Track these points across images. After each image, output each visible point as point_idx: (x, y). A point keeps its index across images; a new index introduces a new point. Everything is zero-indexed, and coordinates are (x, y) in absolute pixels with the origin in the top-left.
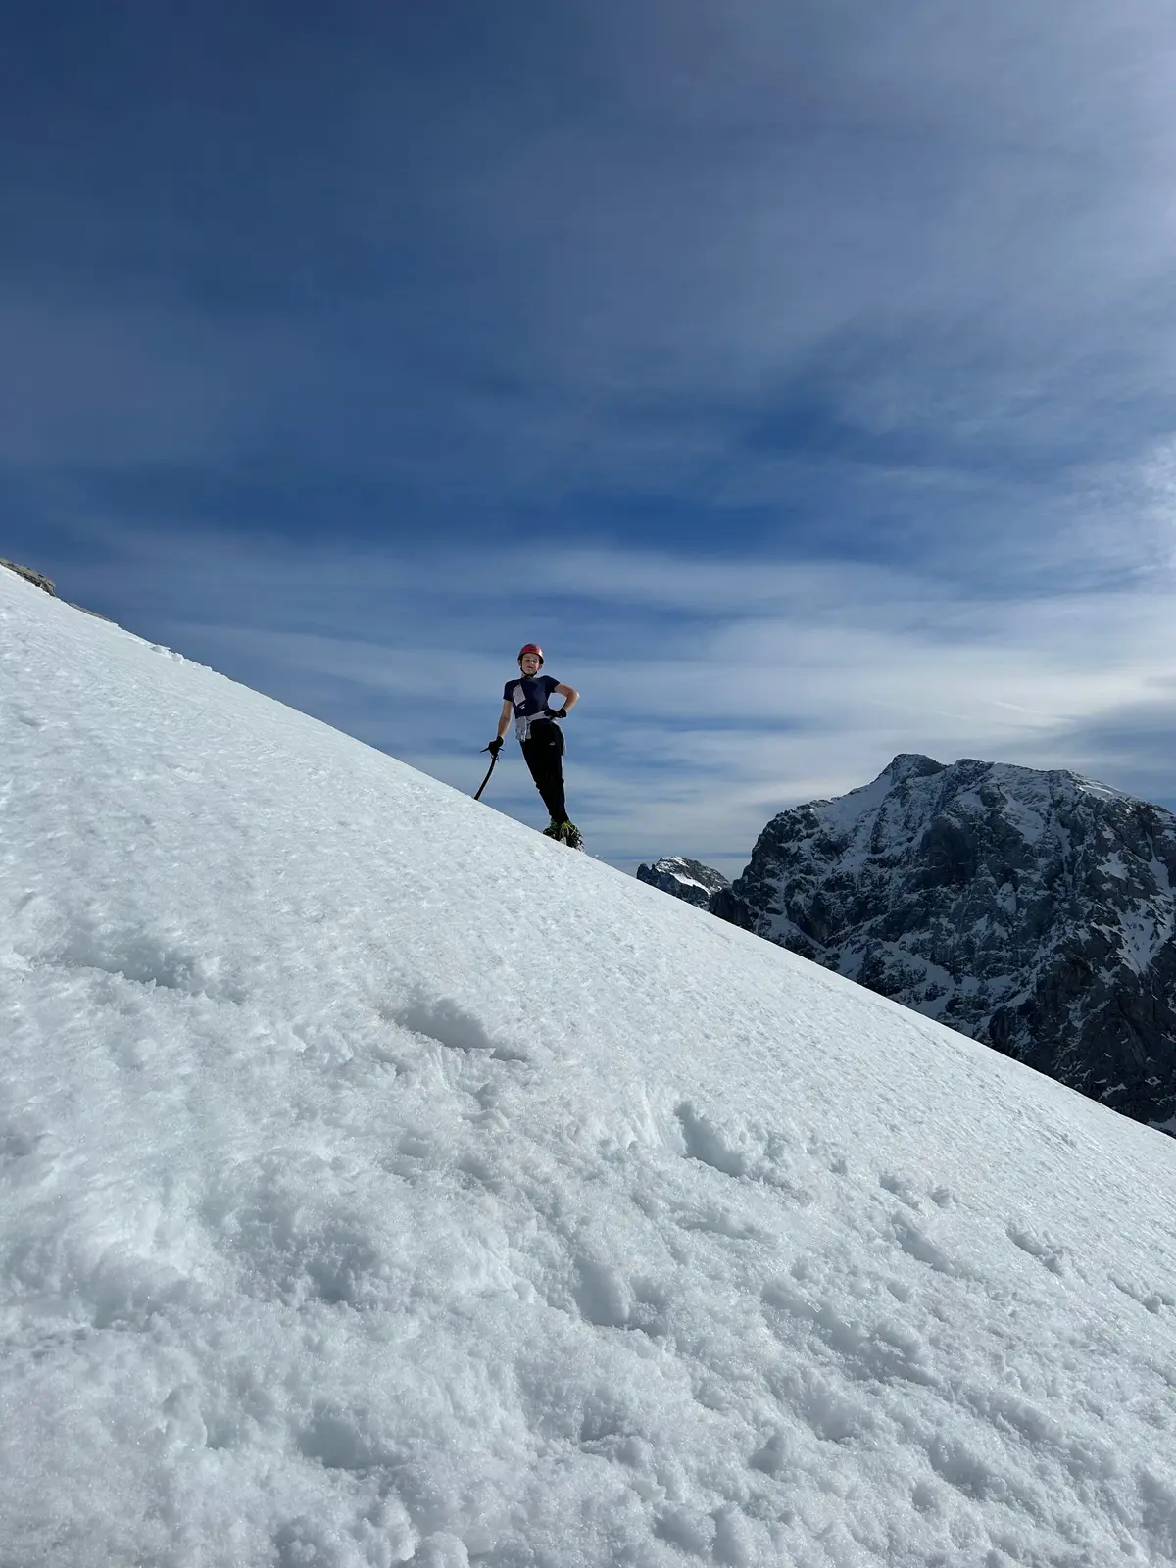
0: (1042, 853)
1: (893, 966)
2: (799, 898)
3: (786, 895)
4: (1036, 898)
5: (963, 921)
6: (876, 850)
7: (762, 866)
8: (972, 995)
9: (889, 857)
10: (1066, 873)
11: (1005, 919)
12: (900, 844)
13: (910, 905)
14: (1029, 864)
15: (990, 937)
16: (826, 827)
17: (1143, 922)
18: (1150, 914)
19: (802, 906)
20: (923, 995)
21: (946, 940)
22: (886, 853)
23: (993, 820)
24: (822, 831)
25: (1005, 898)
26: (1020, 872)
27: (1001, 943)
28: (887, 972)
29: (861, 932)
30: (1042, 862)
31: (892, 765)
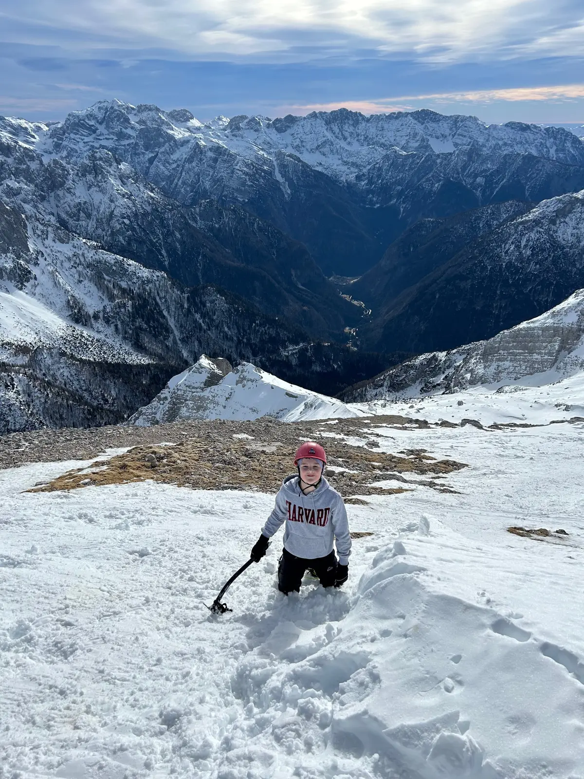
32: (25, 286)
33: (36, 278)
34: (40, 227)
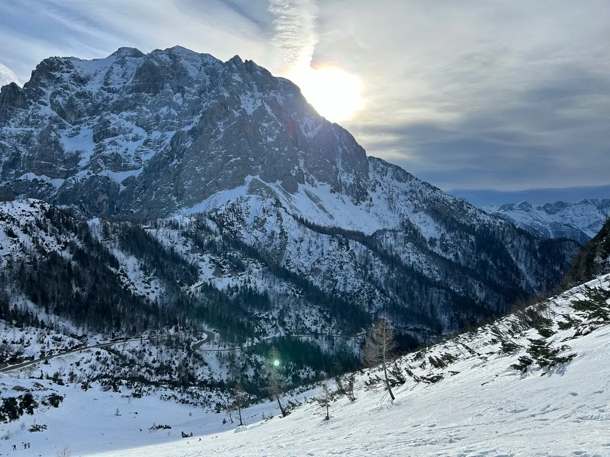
0: (197, 82)
1: (116, 124)
2: (59, 99)
3: (51, 97)
4: (193, 98)
5: (154, 108)
6: (106, 84)
7: (38, 80)
8: (157, 138)
9: (113, 88)
10: (207, 92)
11: (178, 108)
12: (119, 84)
13: (127, 99)
14: (190, 85)
15: (169, 114)
16: (78, 70)
17: (250, 99)
18: (252, 97)
19: (61, 103)
20: (130, 138)
21: (144, 116)
22: (112, 86)
23: (174, 67)
24: (76, 71)
25: (178, 99)
26: (186, 88)
27: (174, 117)
28: (112, 127)
29: (94, 120)
30: (196, 86)
31: (117, 52)
32: (360, 203)
33: (371, 200)
34: (381, 165)
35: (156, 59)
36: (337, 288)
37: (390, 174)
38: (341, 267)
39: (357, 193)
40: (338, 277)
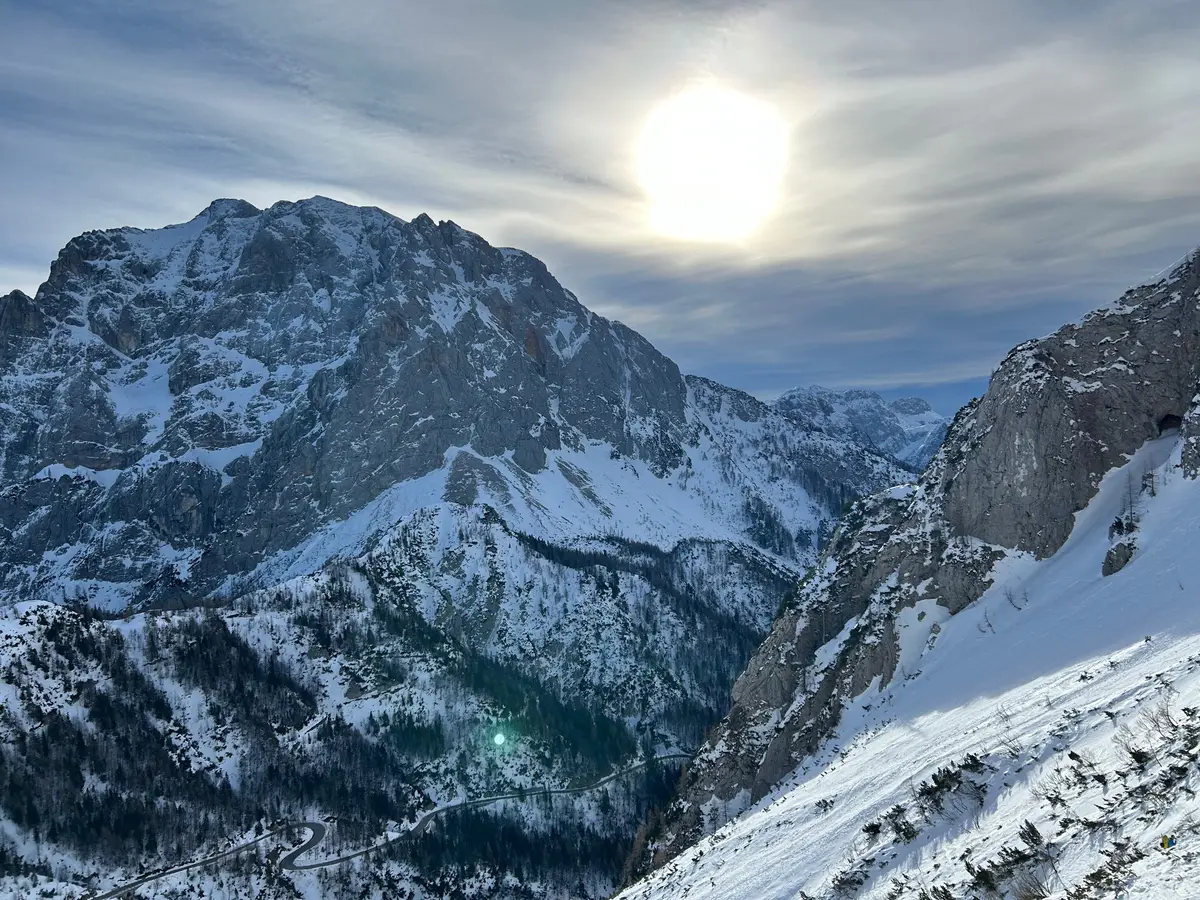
0: (354, 265)
1: (209, 356)
2: (105, 311)
3: (89, 308)
4: (349, 298)
5: (279, 320)
6: (190, 274)
7: (63, 278)
8: (286, 378)
9: (204, 281)
10: (375, 283)
11: (322, 318)
12: (215, 271)
13: (228, 307)
14: (343, 272)
15: (306, 331)
16: (138, 252)
17: (448, 300)
18: (453, 294)
19: (109, 319)
20: (238, 382)
21: (262, 336)
22: (202, 278)
23: (311, 238)
24: (133, 254)
25: (321, 300)
26: (336, 279)
27: (315, 335)
28: (202, 363)
29: (172, 345)
30: (354, 272)
31: (209, 209)
32: (668, 472)
33: (689, 464)
34: (709, 392)
35: (276, 226)
36: (587, 678)
37: (726, 406)
38: (598, 636)
39: (662, 454)
40: (592, 657)
